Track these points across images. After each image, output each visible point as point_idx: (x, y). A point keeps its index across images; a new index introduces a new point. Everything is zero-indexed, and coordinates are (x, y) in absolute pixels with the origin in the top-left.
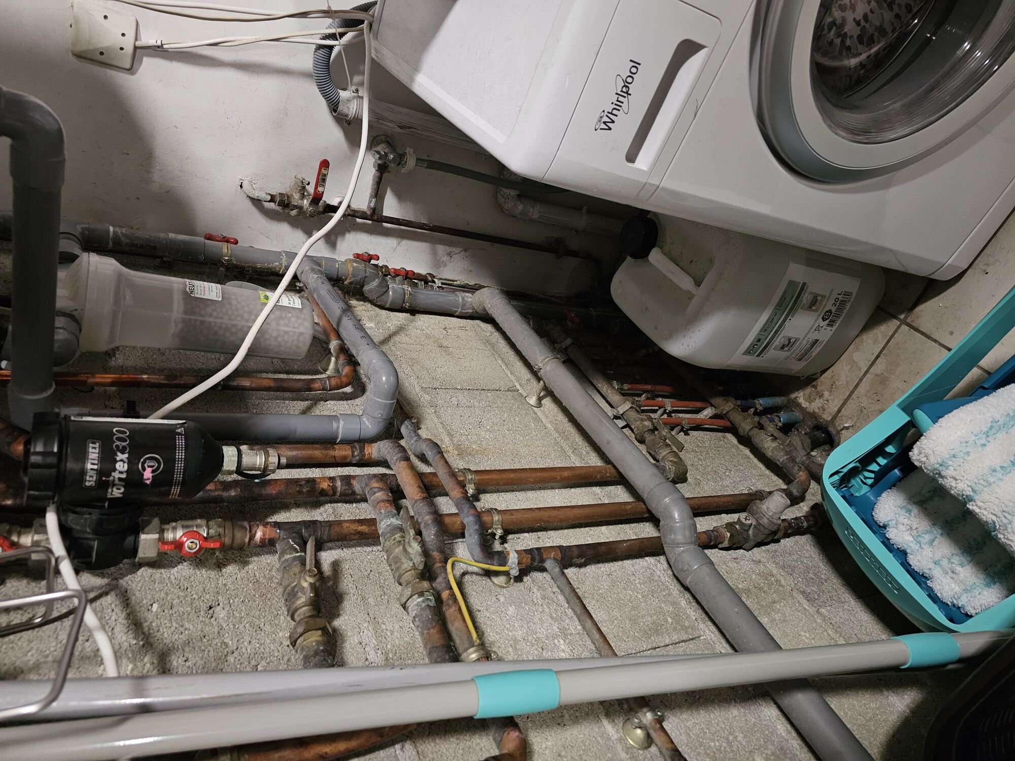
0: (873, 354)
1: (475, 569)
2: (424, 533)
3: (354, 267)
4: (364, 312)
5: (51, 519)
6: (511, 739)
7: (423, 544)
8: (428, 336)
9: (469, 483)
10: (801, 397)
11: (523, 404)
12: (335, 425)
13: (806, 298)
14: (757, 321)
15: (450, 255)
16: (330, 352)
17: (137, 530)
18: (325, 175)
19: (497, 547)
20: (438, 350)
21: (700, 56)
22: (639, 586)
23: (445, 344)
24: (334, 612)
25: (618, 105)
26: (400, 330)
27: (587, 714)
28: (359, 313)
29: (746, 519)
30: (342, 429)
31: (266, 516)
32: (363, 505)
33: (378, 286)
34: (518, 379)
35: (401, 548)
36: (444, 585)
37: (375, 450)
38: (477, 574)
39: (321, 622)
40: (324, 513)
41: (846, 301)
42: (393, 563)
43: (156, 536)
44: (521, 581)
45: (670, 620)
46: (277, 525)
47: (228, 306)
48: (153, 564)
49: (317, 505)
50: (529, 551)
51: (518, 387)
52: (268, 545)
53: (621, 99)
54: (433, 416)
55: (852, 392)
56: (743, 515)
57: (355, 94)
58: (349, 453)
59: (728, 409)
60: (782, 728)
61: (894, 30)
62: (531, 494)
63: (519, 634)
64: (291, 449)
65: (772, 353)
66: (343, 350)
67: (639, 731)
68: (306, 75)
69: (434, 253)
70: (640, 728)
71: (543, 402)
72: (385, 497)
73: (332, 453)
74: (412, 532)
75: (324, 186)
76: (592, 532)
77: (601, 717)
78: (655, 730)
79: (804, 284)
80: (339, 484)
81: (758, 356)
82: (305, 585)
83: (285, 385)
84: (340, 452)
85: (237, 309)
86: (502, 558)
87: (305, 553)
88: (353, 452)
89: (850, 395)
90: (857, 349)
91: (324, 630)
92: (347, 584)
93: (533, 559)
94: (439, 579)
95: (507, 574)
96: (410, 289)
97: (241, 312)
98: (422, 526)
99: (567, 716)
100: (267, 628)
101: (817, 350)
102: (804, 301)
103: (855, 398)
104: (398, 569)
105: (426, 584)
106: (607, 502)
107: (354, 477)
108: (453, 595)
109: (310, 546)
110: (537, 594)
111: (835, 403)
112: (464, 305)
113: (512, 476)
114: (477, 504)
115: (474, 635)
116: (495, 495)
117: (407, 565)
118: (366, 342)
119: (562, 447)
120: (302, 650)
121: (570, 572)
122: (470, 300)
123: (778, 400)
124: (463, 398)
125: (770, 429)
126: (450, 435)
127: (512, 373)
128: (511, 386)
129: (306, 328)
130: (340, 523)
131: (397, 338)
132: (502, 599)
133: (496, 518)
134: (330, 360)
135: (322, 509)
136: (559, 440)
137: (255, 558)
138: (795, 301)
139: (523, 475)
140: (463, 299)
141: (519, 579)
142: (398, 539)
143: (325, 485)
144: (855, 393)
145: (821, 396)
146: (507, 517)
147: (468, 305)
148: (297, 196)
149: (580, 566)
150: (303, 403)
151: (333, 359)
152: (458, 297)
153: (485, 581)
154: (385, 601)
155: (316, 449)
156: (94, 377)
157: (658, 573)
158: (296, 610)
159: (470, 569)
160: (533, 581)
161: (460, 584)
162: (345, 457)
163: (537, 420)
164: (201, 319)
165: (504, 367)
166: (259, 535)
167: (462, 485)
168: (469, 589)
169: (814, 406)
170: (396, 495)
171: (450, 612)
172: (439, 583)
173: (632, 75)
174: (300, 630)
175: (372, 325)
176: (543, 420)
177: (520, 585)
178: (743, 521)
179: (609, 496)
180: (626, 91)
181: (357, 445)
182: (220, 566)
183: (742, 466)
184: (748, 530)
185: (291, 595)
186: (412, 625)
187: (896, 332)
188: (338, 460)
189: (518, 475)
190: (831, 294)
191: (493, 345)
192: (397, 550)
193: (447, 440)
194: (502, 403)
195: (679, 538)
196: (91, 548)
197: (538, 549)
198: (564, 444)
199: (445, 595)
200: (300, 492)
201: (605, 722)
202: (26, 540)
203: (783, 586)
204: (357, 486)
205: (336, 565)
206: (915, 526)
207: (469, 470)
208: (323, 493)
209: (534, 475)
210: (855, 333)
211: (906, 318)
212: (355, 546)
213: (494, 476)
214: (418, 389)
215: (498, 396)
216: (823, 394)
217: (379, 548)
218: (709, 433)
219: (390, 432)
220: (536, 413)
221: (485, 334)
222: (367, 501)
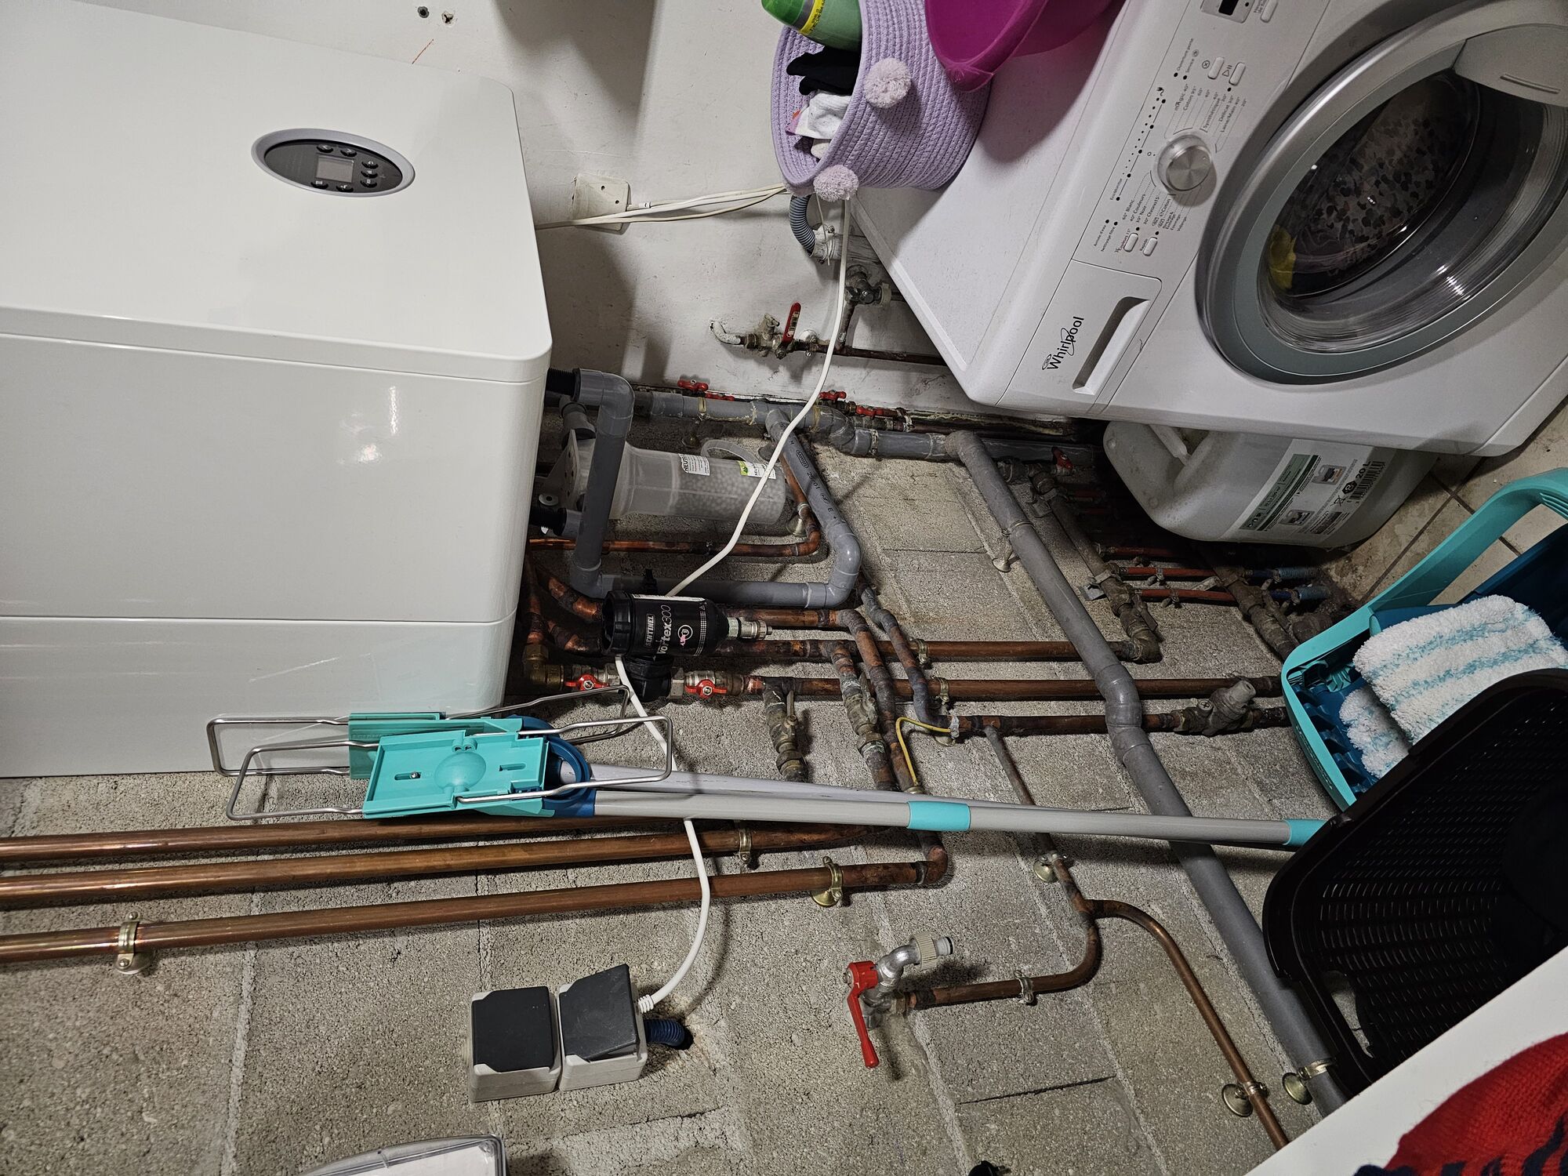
0: (1416, 529)
1: (922, 729)
2: (878, 695)
3: (821, 417)
4: (828, 459)
5: (619, 665)
6: (937, 853)
7: (877, 704)
8: (893, 487)
9: (922, 653)
10: (1333, 569)
11: (989, 568)
12: (804, 593)
13: (1319, 470)
14: (1254, 496)
15: (925, 382)
16: (797, 513)
17: (669, 677)
18: (796, 319)
19: (943, 711)
20: (903, 504)
21: (1142, 307)
22: (1077, 758)
23: (911, 496)
24: (806, 750)
25: (1064, 350)
26: (865, 479)
27: (1005, 851)
28: (823, 461)
29: (1205, 706)
30: (810, 596)
31: (751, 670)
32: (828, 665)
33: (843, 434)
34: (988, 538)
35: (859, 705)
36: (893, 738)
37: (838, 617)
38: (923, 732)
39: (799, 754)
40: (795, 671)
41: (1375, 472)
42: (852, 717)
43: (683, 681)
44: (963, 742)
45: (1101, 791)
46: (763, 679)
47: (714, 480)
48: (676, 701)
49: (790, 663)
50: (971, 718)
51: (987, 547)
52: (757, 694)
53: (1066, 345)
54: (893, 581)
55: (1388, 571)
56: (1203, 701)
57: (832, 234)
58: (816, 618)
59: (1230, 581)
60: (1186, 888)
61: (1410, 209)
62: (983, 665)
63: (955, 785)
64: (769, 614)
65: (1277, 526)
66: (810, 514)
67: (1047, 869)
68: (782, 215)
69: (907, 382)
70: (1047, 865)
71: (1013, 566)
72: (847, 663)
73: (802, 618)
74: (868, 694)
75: (794, 329)
76: (1040, 706)
77: (1017, 855)
78: (1058, 868)
79: (1315, 457)
80: (808, 647)
81: (1261, 529)
82: (788, 727)
83: (761, 551)
84: (809, 617)
85: (722, 483)
86: (945, 721)
87: (786, 703)
88: (819, 618)
89: (1385, 574)
90: (1400, 521)
91: (801, 760)
92: (815, 729)
93: (973, 725)
94: (889, 734)
95: (948, 735)
96: (877, 434)
97: (725, 485)
98: (877, 689)
99: (987, 850)
100: (758, 755)
101: (1339, 524)
102: (1316, 474)
103: (1390, 577)
104: (856, 722)
105: (877, 736)
106: (1062, 678)
107: (821, 642)
108: (899, 746)
109: (789, 698)
110: (976, 754)
111: (1368, 581)
112: (935, 449)
113: (964, 648)
114: (929, 672)
115: (914, 779)
116: (947, 665)
117: (864, 719)
118: (833, 516)
119: (1024, 618)
120: (786, 772)
121: (1010, 740)
122: (942, 442)
123: (1305, 571)
124: (924, 561)
125: (1272, 610)
126: (908, 601)
127: (982, 531)
128: (979, 546)
129: (779, 497)
130: (811, 680)
131: (861, 491)
132: (943, 756)
133: (943, 686)
134: (797, 520)
135: (794, 667)
136: (1022, 610)
137: (745, 703)
138: (1304, 474)
139: (975, 648)
140: (935, 442)
141: (960, 740)
142: (857, 698)
143: (797, 647)
144: (1392, 571)
145: (1355, 571)
146: (954, 686)
147: (939, 449)
148: (766, 337)
149: (1021, 735)
150: (774, 566)
151: (800, 521)
152: (929, 440)
153: (930, 739)
154: (844, 746)
155: (789, 614)
156: (614, 544)
157: (1101, 749)
158: (781, 744)
159: (917, 728)
160: (974, 744)
161: (907, 740)
162: (813, 622)
163: (1003, 587)
164: (694, 492)
165: (974, 523)
166: (751, 685)
167: (914, 656)
168: (915, 745)
169: (1347, 581)
170: (856, 658)
171: (897, 759)
172: (888, 736)
173: (1076, 328)
174: (784, 758)
175: (837, 475)
176: (1009, 587)
177: (961, 746)
178: (1202, 707)
179: (1066, 671)
180: (1071, 338)
181: (822, 611)
182: (721, 706)
183: (1238, 646)
184: (1208, 717)
185: (775, 734)
186: (866, 766)
187: (1444, 506)
188: (807, 624)
189: (971, 648)
190: (1353, 465)
191: (964, 495)
192: (856, 707)
193: (905, 607)
194: (966, 567)
195: (1122, 718)
196: (642, 686)
197: (979, 717)
198: (1028, 616)
199: (893, 746)
200: (778, 652)
201: (1020, 859)
202: (603, 678)
203: (1237, 775)
204: (823, 650)
205: (806, 713)
206: (1373, 728)
207: (922, 640)
208: (796, 653)
209: (986, 648)
210: (1394, 503)
211: (1458, 491)
212: (821, 700)
213: (946, 648)
214: (879, 550)
215: (963, 560)
216: (1356, 569)
217: (841, 703)
218: (1206, 606)
219: (851, 601)
220: (1002, 580)
221: (958, 480)
222: (831, 662)
